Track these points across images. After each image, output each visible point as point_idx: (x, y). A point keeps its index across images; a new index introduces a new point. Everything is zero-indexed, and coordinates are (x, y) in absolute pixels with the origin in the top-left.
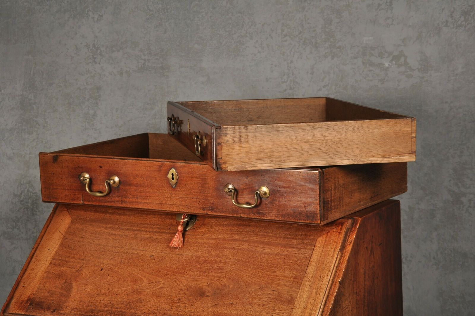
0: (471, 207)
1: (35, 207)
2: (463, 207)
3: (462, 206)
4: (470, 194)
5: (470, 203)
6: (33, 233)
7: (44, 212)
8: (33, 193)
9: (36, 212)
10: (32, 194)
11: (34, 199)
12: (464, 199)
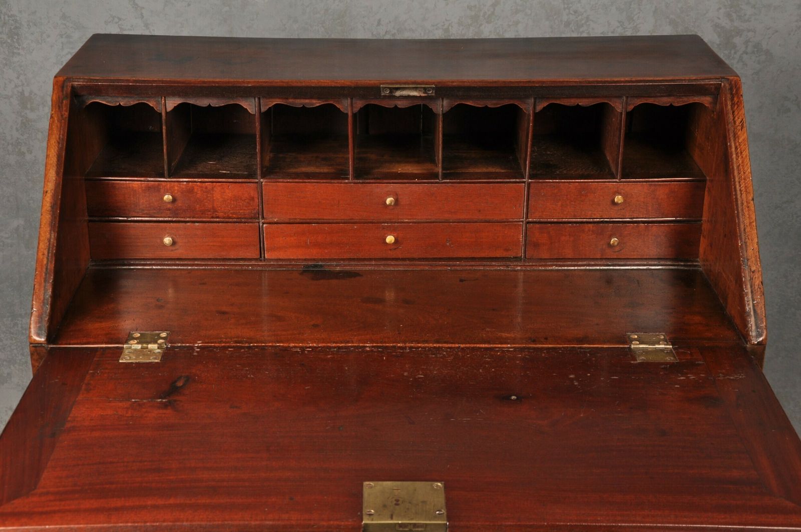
0: (747, 53)
1: (15, 40)
2: (735, 53)
3: (733, 52)
4: (749, 31)
5: (747, 47)
6: (16, 86)
7: (33, 50)
8: (9, 16)
9: (19, 49)
10: (7, 18)
11: (12, 27)
12: (737, 40)
